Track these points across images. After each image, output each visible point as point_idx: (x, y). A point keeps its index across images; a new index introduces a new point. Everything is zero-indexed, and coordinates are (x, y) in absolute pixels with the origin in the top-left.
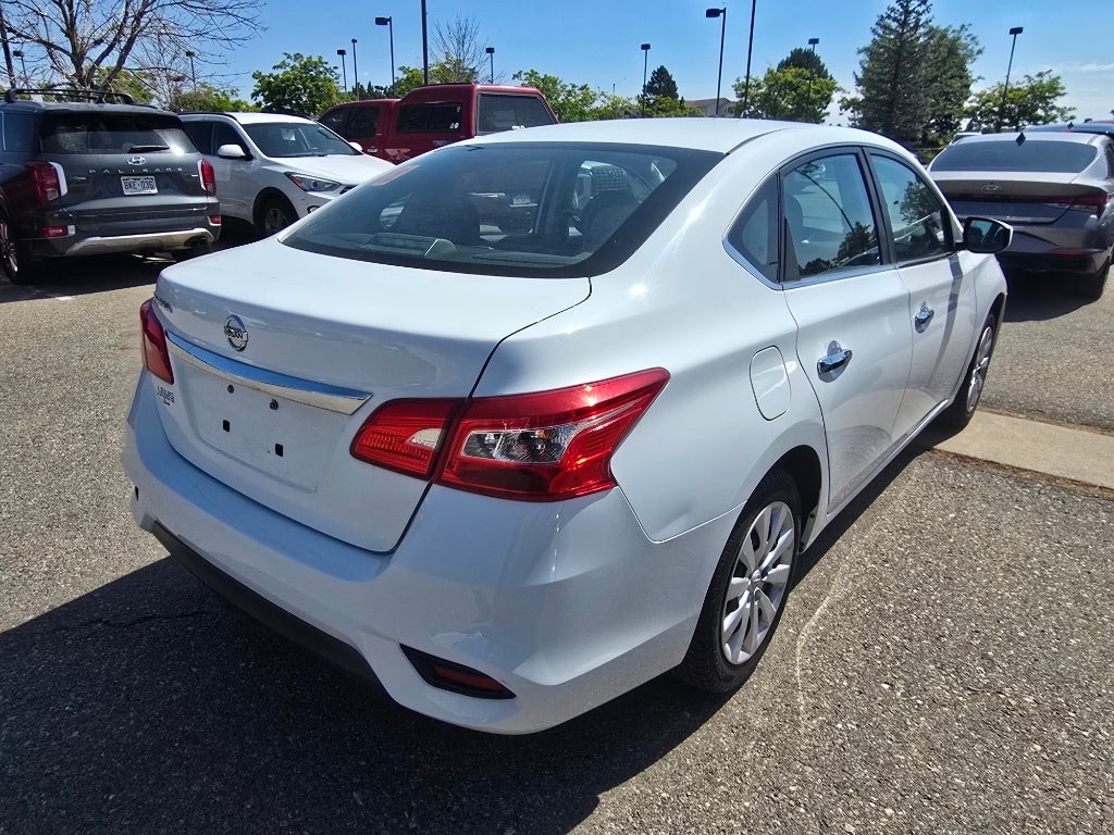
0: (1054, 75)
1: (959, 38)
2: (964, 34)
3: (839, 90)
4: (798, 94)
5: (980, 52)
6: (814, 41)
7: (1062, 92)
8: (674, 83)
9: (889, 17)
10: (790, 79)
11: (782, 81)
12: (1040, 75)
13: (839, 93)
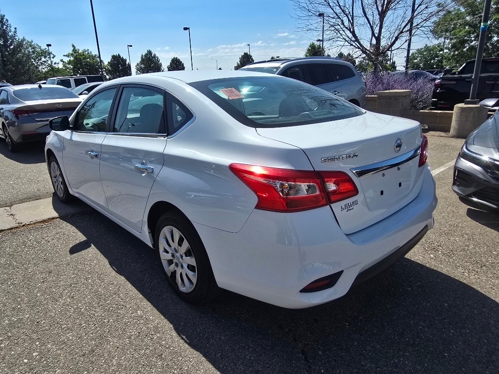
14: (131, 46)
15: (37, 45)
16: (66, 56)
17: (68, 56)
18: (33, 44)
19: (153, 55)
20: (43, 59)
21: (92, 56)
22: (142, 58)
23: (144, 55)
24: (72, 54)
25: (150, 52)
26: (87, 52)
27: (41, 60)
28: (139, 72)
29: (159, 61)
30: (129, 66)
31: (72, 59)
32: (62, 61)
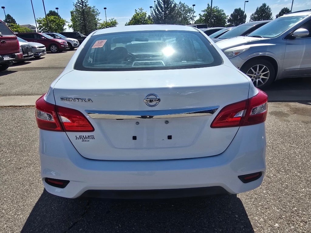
0: (115, 19)
1: (94, 10)
2: (95, 8)
3: (67, 22)
4: (56, 23)
5: (99, 13)
6: (57, 9)
7: (117, 23)
8: (14, 19)
9: (78, 3)
10: (53, 19)
11: (51, 19)
12: (112, 19)
13: (67, 23)
14: (248, 1)
15: (187, 6)
16: (203, 11)
17: (204, 11)
18: (185, 5)
19: (266, 7)
20: (188, 14)
21: (219, 10)
22: (257, 10)
23: (259, 7)
24: (206, 10)
25: (264, 5)
26: (216, 8)
27: (187, 15)
28: (252, 20)
29: (270, 11)
30: (246, 16)
31: (206, 13)
32: (200, 15)
